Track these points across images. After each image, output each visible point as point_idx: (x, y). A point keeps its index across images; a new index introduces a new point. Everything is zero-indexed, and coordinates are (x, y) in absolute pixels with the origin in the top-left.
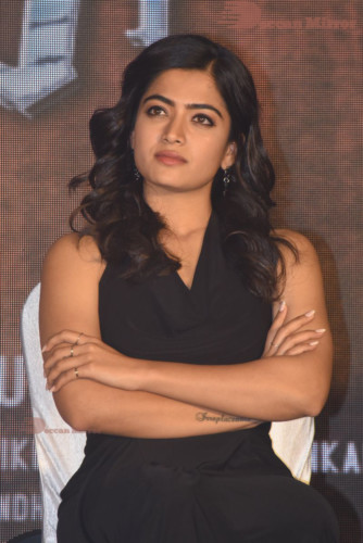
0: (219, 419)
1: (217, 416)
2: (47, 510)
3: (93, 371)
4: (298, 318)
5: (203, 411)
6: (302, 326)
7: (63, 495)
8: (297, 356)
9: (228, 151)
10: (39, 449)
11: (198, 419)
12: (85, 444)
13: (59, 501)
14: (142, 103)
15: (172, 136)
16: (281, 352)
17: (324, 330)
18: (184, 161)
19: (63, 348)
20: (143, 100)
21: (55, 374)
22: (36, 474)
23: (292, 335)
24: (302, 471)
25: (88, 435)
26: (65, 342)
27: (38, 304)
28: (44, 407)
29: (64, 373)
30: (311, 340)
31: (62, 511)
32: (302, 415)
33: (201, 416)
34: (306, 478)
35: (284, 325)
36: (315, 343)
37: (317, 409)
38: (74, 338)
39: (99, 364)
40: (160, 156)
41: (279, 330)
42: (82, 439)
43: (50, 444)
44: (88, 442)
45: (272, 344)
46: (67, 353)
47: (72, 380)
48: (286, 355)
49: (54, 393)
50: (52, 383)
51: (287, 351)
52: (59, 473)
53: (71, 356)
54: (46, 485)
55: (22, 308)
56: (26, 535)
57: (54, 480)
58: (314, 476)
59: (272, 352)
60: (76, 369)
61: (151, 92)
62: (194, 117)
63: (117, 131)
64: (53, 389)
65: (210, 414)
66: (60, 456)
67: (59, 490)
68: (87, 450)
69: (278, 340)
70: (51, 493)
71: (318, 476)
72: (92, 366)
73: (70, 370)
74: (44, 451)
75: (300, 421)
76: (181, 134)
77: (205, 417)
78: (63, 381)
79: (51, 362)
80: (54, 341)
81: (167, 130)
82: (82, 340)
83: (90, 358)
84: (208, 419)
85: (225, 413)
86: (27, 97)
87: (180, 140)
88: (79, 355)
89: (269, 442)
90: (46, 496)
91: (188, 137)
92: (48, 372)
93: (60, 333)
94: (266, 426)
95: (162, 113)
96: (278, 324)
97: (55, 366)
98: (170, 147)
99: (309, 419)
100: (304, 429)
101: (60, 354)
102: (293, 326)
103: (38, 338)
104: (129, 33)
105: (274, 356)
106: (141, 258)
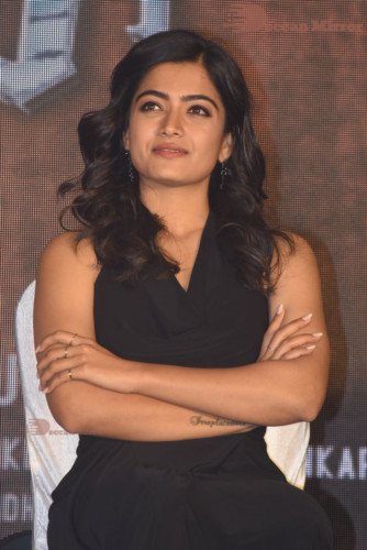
0: (213, 423)
1: (211, 420)
2: (38, 511)
3: (87, 373)
4: (295, 321)
5: (198, 415)
6: (300, 329)
7: (54, 495)
8: (294, 360)
9: (225, 143)
10: (31, 449)
11: (192, 422)
12: (77, 445)
13: (51, 501)
14: (134, 101)
15: (170, 129)
16: (277, 357)
17: (320, 334)
18: (186, 153)
19: (57, 349)
20: (135, 97)
21: (48, 375)
22: (27, 474)
23: (289, 339)
24: (296, 476)
25: (81, 437)
26: (58, 343)
27: (32, 302)
28: (37, 407)
29: (58, 374)
30: (308, 343)
31: (52, 512)
32: (298, 420)
33: (195, 420)
34: (300, 483)
35: (281, 328)
36: (312, 348)
37: (312, 414)
38: (68, 339)
39: (94, 365)
40: (157, 150)
41: (275, 333)
42: (74, 440)
43: (42, 444)
44: (80, 443)
45: (268, 347)
46: (61, 354)
47: (66, 382)
48: (283, 359)
49: (47, 395)
50: (45, 385)
51: (284, 355)
52: (51, 474)
53: (65, 357)
54: (37, 486)
55: (16, 305)
56: (17, 535)
57: (45, 480)
58: (308, 481)
59: (268, 356)
60: (69, 370)
61: (143, 89)
62: (190, 109)
63: (109, 134)
64: (47, 390)
65: (205, 418)
66: (52, 456)
67: (51, 491)
68: (79, 451)
69: (274, 343)
70: (42, 493)
71: (312, 481)
72: (85, 367)
73: (64, 371)
74: (36, 451)
75: (295, 426)
76: (179, 127)
77: (199, 421)
78: (56, 382)
79: (45, 363)
80: (48, 341)
81: (164, 124)
82: (76, 341)
83: (84, 359)
84: (202, 422)
85: (219, 417)
86: (25, 92)
87: (178, 132)
88: (73, 357)
89: (264, 446)
90: (38, 496)
91: (186, 129)
92: (41, 372)
93: (54, 334)
94: (261, 430)
95: (157, 108)
96: (274, 327)
97: (48, 367)
98: (168, 140)
99: (304, 424)
100: (299, 434)
101: (54, 355)
102: (291, 330)
103: (31, 337)
104: (130, 29)
105: (270, 359)
106: (139, 261)
